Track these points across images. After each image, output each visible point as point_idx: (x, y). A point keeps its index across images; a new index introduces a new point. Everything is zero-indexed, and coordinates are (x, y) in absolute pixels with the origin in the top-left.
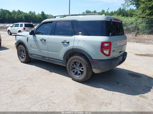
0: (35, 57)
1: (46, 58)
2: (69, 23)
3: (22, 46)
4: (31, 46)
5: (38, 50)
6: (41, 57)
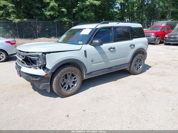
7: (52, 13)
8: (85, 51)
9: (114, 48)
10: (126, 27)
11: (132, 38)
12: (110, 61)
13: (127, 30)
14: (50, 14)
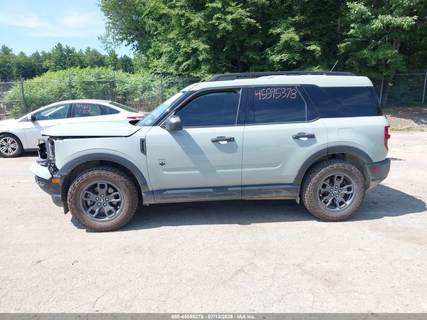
0: (178, 195)
1: (229, 189)
2: (294, 92)
3: (105, 172)
4: (162, 164)
5: (198, 172)
6: (211, 190)
7: (285, 56)
8: (143, 142)
9: (231, 140)
10: (293, 87)
11: (312, 118)
12: (218, 171)
13: (293, 96)
14: (281, 60)
